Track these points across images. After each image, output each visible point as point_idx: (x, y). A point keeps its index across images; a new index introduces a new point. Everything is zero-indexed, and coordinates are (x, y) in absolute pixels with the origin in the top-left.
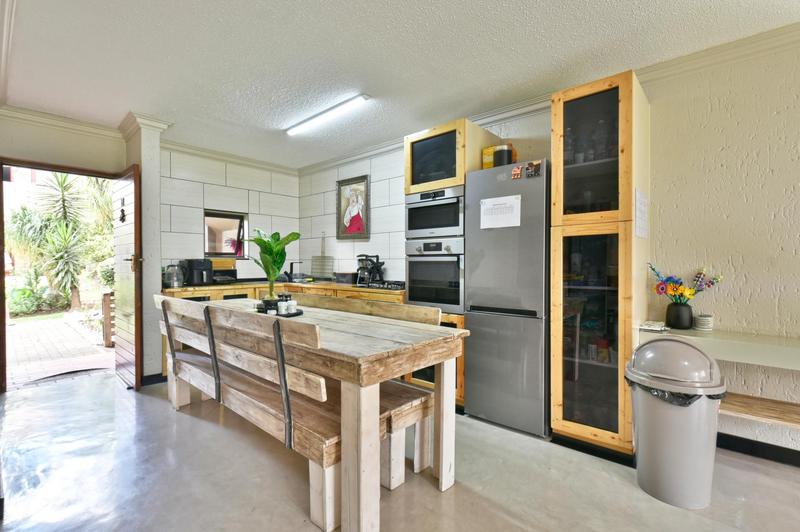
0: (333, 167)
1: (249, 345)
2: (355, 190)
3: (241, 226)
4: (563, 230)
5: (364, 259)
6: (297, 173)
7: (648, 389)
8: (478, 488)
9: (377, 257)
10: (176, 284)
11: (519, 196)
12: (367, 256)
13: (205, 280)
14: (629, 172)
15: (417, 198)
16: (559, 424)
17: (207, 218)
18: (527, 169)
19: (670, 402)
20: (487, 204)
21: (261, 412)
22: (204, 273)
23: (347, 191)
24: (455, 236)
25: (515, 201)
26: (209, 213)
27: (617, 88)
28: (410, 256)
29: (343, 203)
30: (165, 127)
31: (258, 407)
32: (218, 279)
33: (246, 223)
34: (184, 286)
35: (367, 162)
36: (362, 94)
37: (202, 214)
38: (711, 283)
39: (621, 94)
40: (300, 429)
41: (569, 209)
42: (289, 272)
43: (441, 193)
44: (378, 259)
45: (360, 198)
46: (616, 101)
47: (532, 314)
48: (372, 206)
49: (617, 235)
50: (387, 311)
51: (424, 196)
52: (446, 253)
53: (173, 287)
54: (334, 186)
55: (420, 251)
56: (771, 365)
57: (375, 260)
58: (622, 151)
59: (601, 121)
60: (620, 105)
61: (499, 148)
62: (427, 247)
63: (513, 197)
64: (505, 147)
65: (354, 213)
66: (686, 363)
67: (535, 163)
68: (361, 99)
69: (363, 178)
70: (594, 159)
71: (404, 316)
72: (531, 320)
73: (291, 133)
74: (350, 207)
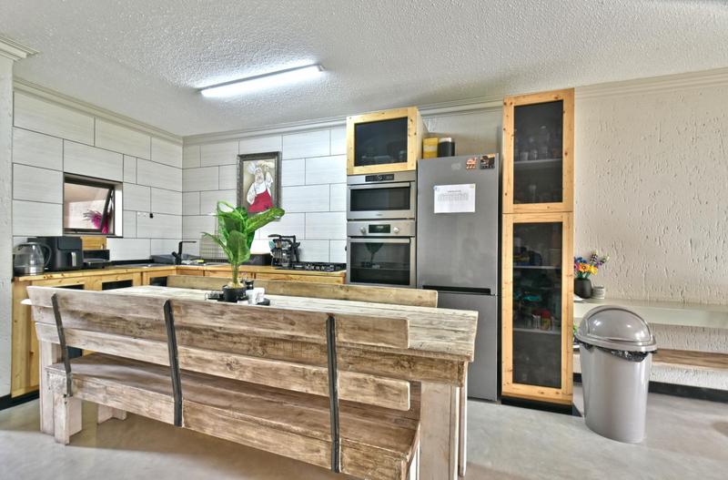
0: (232, 139)
1: (246, 347)
2: (263, 167)
3: (110, 197)
4: (515, 218)
5: (278, 240)
6: (182, 142)
7: (608, 351)
8: (489, 464)
9: (294, 237)
10: (33, 270)
11: (474, 185)
12: (280, 237)
13: (74, 264)
14: (571, 171)
15: (362, 180)
16: (510, 388)
17: (66, 184)
18: (482, 161)
19: (629, 359)
20: (440, 190)
21: (271, 432)
22: (73, 254)
23: (251, 166)
24: (405, 219)
25: (470, 189)
26: (69, 179)
27: (562, 101)
28: (352, 237)
29: (246, 179)
30: (23, 55)
31: (266, 426)
32: (88, 261)
33: (118, 194)
34: (45, 272)
35: (279, 138)
36: (318, 64)
37: (61, 177)
38: (602, 262)
39: (565, 106)
40: (355, 447)
41: (518, 199)
42: (177, 252)
43: (390, 176)
44: (294, 240)
45: (268, 175)
46: (561, 112)
47: (487, 292)
48: (283, 184)
49: (561, 223)
50: (369, 295)
51: (369, 178)
52: (395, 235)
53: (29, 274)
54: (235, 160)
55: (364, 232)
56: (670, 323)
57: (292, 240)
58: (566, 154)
59: (543, 127)
60: (565, 115)
61: (443, 140)
62: (372, 229)
63: (468, 185)
64: (450, 140)
65: (261, 190)
66: (629, 326)
67: (489, 156)
68: (315, 69)
69: (274, 155)
70: (537, 159)
71: (392, 299)
72: (485, 297)
73: (205, 94)
74: (255, 184)
